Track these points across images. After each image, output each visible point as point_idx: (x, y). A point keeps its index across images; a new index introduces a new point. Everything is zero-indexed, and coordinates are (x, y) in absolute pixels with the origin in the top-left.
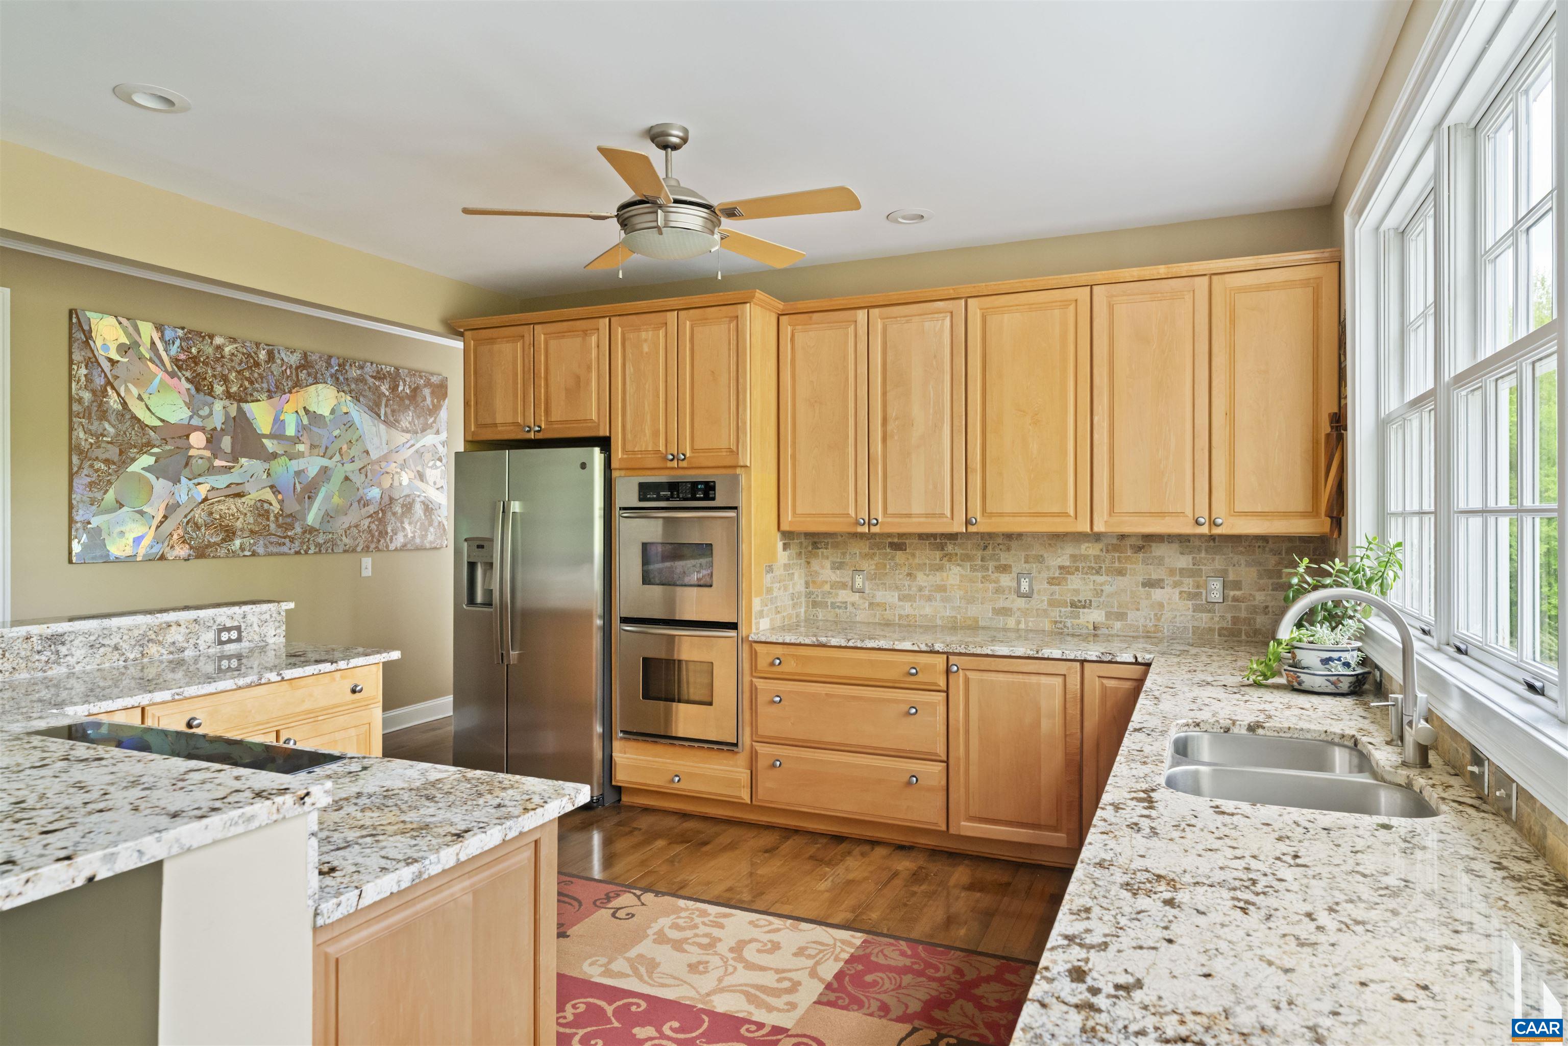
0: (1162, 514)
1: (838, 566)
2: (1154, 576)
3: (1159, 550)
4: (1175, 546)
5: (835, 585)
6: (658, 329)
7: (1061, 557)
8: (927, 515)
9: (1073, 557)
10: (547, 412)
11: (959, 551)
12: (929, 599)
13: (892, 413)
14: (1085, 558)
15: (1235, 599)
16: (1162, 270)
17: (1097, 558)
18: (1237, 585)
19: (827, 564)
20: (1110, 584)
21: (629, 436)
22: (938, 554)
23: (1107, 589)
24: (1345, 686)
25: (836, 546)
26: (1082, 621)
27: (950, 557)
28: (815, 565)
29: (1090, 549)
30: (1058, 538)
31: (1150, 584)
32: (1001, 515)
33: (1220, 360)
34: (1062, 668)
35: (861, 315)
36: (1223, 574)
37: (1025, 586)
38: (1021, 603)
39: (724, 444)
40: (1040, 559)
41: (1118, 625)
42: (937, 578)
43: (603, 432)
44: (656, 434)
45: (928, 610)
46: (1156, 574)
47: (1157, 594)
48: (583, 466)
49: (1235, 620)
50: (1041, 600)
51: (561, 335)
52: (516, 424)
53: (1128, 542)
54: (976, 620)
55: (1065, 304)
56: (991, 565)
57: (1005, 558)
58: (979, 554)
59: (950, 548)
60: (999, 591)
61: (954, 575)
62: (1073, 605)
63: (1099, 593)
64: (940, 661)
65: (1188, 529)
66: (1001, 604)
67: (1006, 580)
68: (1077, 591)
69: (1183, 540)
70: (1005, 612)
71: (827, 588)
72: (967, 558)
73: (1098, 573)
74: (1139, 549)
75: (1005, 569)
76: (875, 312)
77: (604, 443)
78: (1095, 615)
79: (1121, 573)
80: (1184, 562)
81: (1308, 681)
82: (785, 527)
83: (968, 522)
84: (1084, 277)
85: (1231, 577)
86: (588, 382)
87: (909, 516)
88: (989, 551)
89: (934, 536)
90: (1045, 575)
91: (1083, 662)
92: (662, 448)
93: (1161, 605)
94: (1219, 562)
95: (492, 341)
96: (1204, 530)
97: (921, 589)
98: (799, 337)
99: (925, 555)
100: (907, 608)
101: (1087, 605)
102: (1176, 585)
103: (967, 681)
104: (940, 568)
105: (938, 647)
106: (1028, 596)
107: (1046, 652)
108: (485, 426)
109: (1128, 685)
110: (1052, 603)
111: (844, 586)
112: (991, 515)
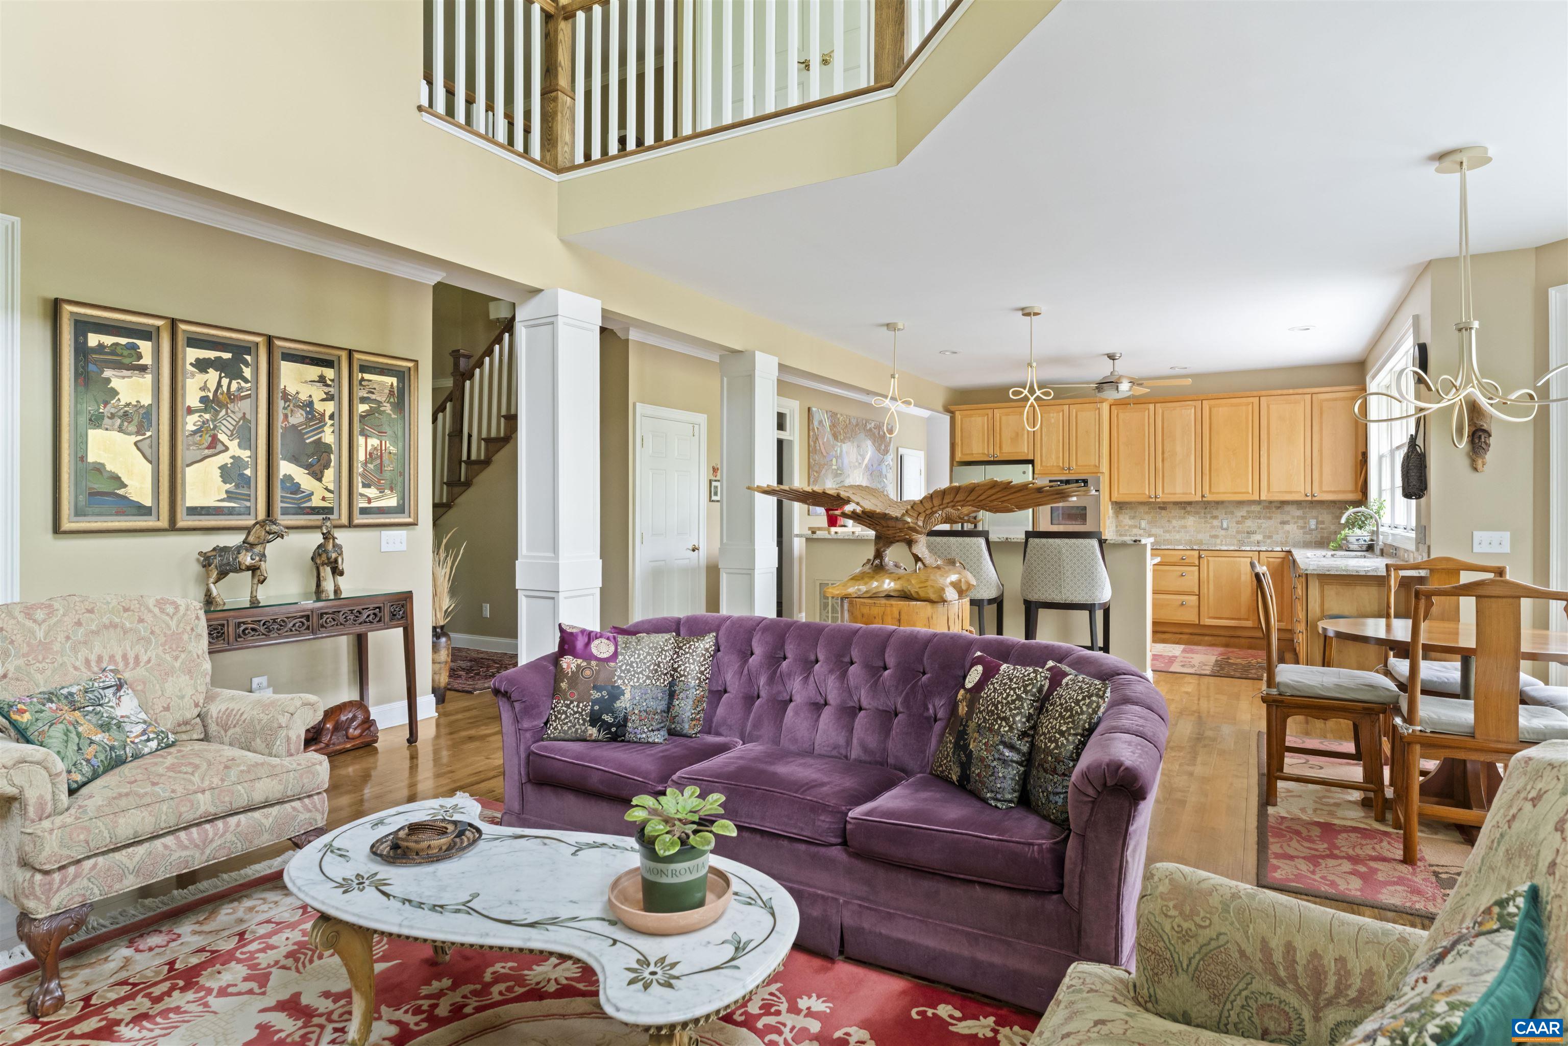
0: (1291, 492)
1: (1133, 518)
2: (1285, 519)
3: (1288, 508)
4: (1295, 506)
5: (1131, 526)
6: (1058, 412)
7: (1242, 512)
8: (1184, 494)
9: (1248, 512)
10: (1001, 448)
11: (1193, 510)
12: (1179, 532)
13: (1167, 449)
14: (1253, 512)
15: (1322, 529)
16: (1291, 391)
17: (1259, 512)
18: (1323, 523)
19: (1127, 517)
20: (1266, 524)
21: (1044, 459)
22: (1183, 511)
23: (1264, 525)
24: (1364, 548)
25: (1131, 508)
26: (1252, 539)
27: (1188, 513)
28: (1121, 517)
29: (1255, 508)
30: (1240, 503)
31: (1283, 523)
32: (1218, 493)
33: (1316, 428)
34: (1250, 554)
35: (1152, 406)
36: (1316, 518)
37: (1225, 525)
38: (1223, 532)
39: (1093, 463)
40: (1232, 513)
41: (1269, 541)
42: (1182, 522)
43: (1031, 457)
44: (1058, 458)
45: (1178, 537)
46: (1286, 518)
47: (1287, 527)
48: (1024, 473)
49: (1322, 537)
50: (1232, 531)
51: (1007, 415)
52: (984, 454)
53: (1273, 505)
54: (1201, 541)
55: (1248, 404)
56: (1209, 516)
57: (1215, 513)
58: (1203, 511)
59: (1189, 509)
60: (1213, 527)
61: (1191, 521)
62: (1248, 533)
63: (1260, 527)
64: (1196, 553)
65: (1302, 498)
66: (1213, 533)
67: (1216, 523)
68: (1249, 527)
69: (1298, 504)
70: (1216, 537)
71: (1127, 528)
72: (1197, 513)
73: (1259, 518)
74: (1279, 508)
75: (1215, 517)
76: (1158, 405)
77: (1031, 462)
78: (1258, 537)
79: (1270, 518)
80: (1299, 513)
81: (1352, 547)
82: (1114, 499)
83: (1203, 496)
84: (1255, 393)
85: (1320, 519)
86: (1023, 435)
87: (1175, 494)
88: (1208, 510)
89: (1181, 503)
90: (1234, 520)
91: (1259, 552)
92: (1061, 465)
93: (1288, 532)
94: (1314, 513)
95: (971, 416)
96: (1309, 498)
97: (1174, 527)
98: (1121, 415)
99: (1176, 512)
100: (1167, 536)
101: (1254, 533)
102: (1295, 523)
103: (1208, 561)
104: (1184, 518)
105: (1195, 547)
106: (1227, 529)
107: (1243, 548)
108: (967, 454)
109: (1279, 560)
110: (1238, 532)
111: (1135, 527)
112: (1213, 493)
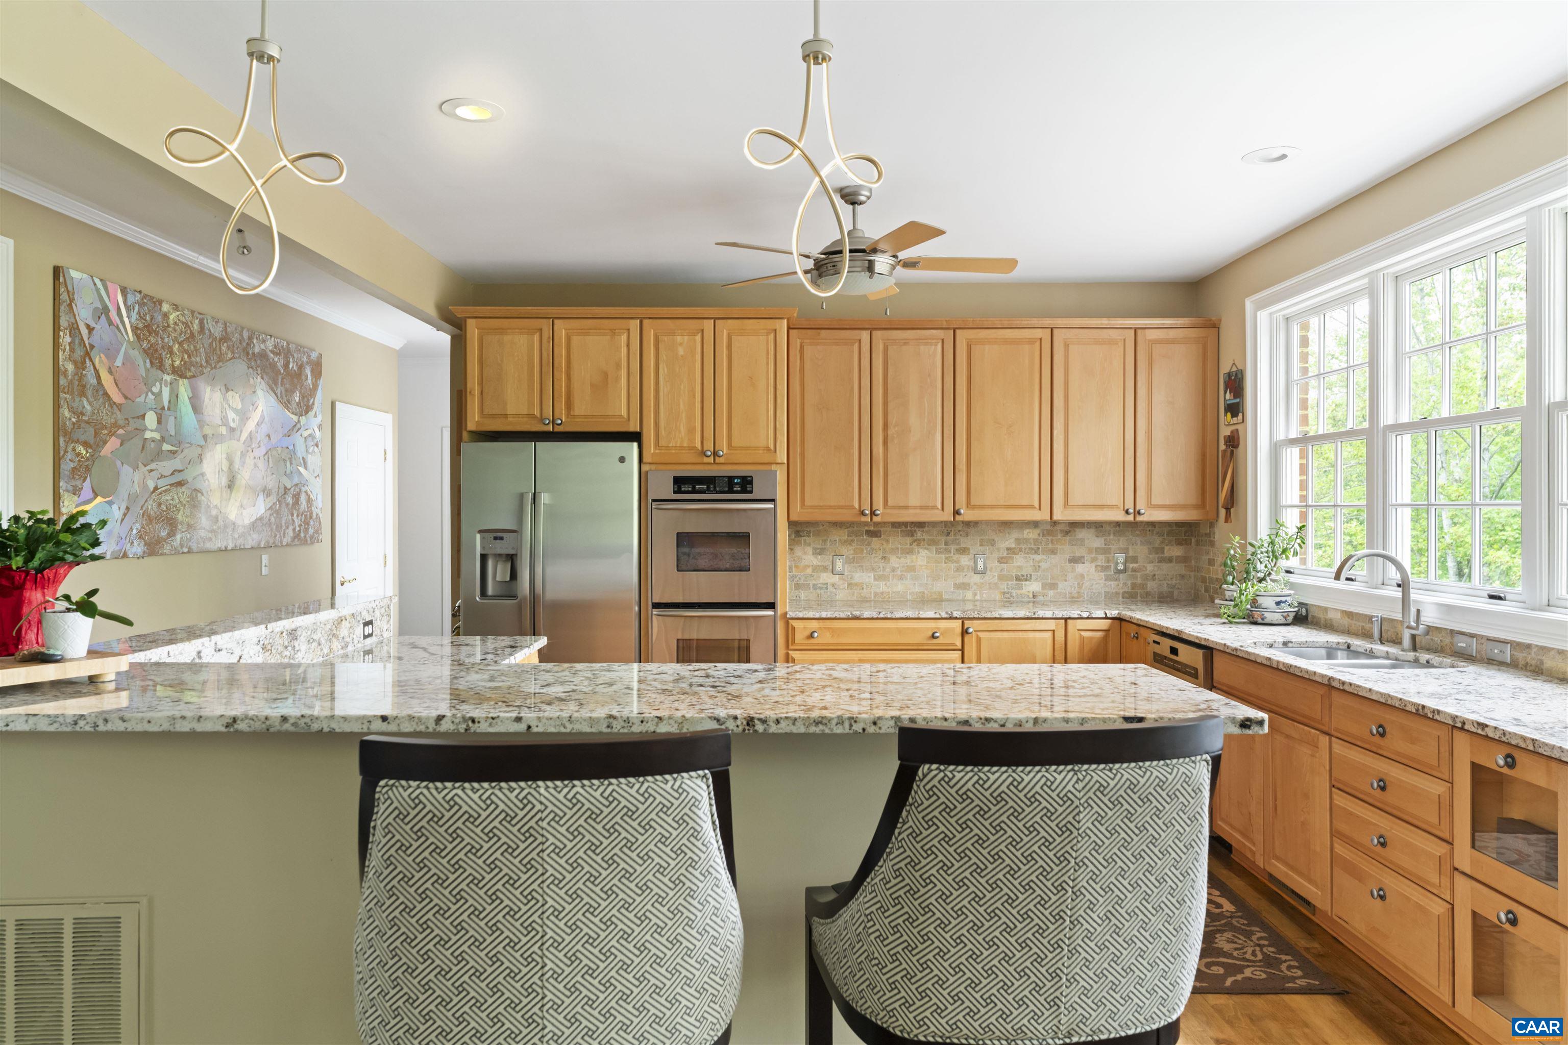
0: (1102, 507)
1: (819, 552)
2: (1078, 554)
3: (1082, 534)
4: (1092, 531)
5: (816, 569)
6: (694, 334)
7: (1008, 541)
8: (922, 508)
9: (1018, 540)
10: (569, 405)
11: (926, 537)
12: (901, 578)
13: (892, 420)
14: (1027, 541)
15: (1134, 570)
16: (1104, 322)
17: (1035, 540)
18: (1134, 559)
19: (809, 550)
20: (1047, 562)
21: (663, 432)
22: (909, 540)
23: (1044, 565)
24: (1290, 619)
25: (818, 534)
26: (1023, 591)
27: (918, 542)
28: (798, 551)
29: (1031, 534)
30: (1006, 525)
31: (1074, 560)
32: (982, 507)
33: (1142, 392)
34: (1052, 625)
35: (865, 335)
36: (1125, 551)
37: (980, 565)
38: (977, 578)
39: (763, 443)
40: (992, 543)
41: (1051, 593)
42: (908, 560)
43: (634, 427)
44: (691, 431)
45: (900, 587)
46: (1079, 552)
47: (1080, 568)
48: (622, 460)
49: (1134, 585)
50: (992, 577)
51: (585, 332)
52: (532, 416)
53: (1059, 527)
54: (940, 594)
55: (1031, 342)
56: (953, 548)
57: (965, 542)
58: (943, 539)
59: (919, 534)
60: (958, 569)
61: (922, 558)
62: (1018, 578)
63: (1037, 568)
64: (957, 624)
65: (1120, 517)
66: (960, 580)
67: (965, 560)
68: (1020, 567)
69: (1098, 526)
70: (964, 586)
71: (809, 571)
72: (932, 542)
73: (1036, 552)
74: (1067, 533)
75: (964, 551)
76: (877, 334)
77: (635, 437)
78: (1034, 586)
79: (1053, 552)
80: (1098, 543)
81: (1270, 617)
82: (794, 518)
83: (956, 512)
84: (1048, 322)
85: (1131, 554)
86: (617, 379)
87: (906, 507)
88: (952, 537)
89: (905, 524)
90: (996, 555)
91: (1066, 619)
92: (698, 445)
93: (1082, 576)
94: (1122, 542)
95: (501, 331)
96: (1130, 518)
97: (893, 570)
98: (808, 350)
99: (898, 541)
100: (882, 587)
101: (1027, 578)
102: (1093, 560)
103: (979, 640)
104: (910, 552)
105: (955, 614)
106: (983, 573)
107: (1041, 613)
108: (493, 416)
109: (1099, 634)
110: (1001, 578)
111: (825, 569)
112: (974, 507)
